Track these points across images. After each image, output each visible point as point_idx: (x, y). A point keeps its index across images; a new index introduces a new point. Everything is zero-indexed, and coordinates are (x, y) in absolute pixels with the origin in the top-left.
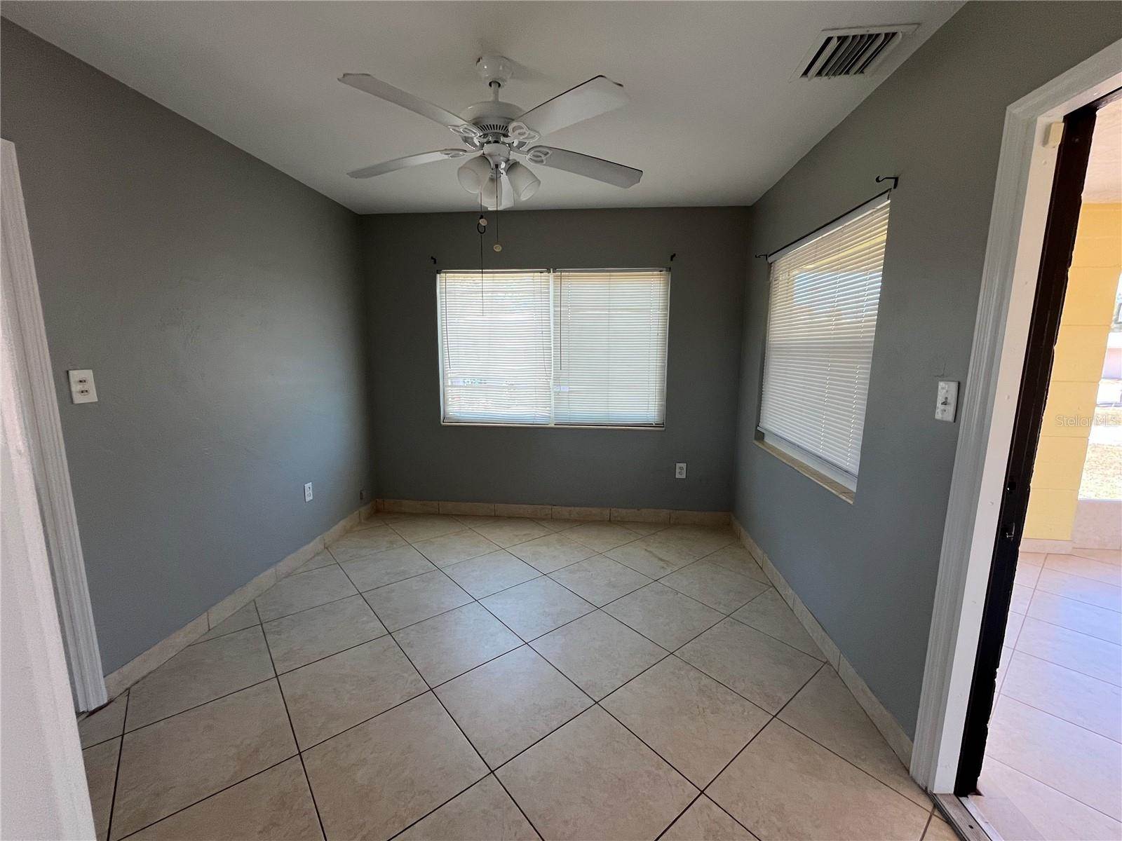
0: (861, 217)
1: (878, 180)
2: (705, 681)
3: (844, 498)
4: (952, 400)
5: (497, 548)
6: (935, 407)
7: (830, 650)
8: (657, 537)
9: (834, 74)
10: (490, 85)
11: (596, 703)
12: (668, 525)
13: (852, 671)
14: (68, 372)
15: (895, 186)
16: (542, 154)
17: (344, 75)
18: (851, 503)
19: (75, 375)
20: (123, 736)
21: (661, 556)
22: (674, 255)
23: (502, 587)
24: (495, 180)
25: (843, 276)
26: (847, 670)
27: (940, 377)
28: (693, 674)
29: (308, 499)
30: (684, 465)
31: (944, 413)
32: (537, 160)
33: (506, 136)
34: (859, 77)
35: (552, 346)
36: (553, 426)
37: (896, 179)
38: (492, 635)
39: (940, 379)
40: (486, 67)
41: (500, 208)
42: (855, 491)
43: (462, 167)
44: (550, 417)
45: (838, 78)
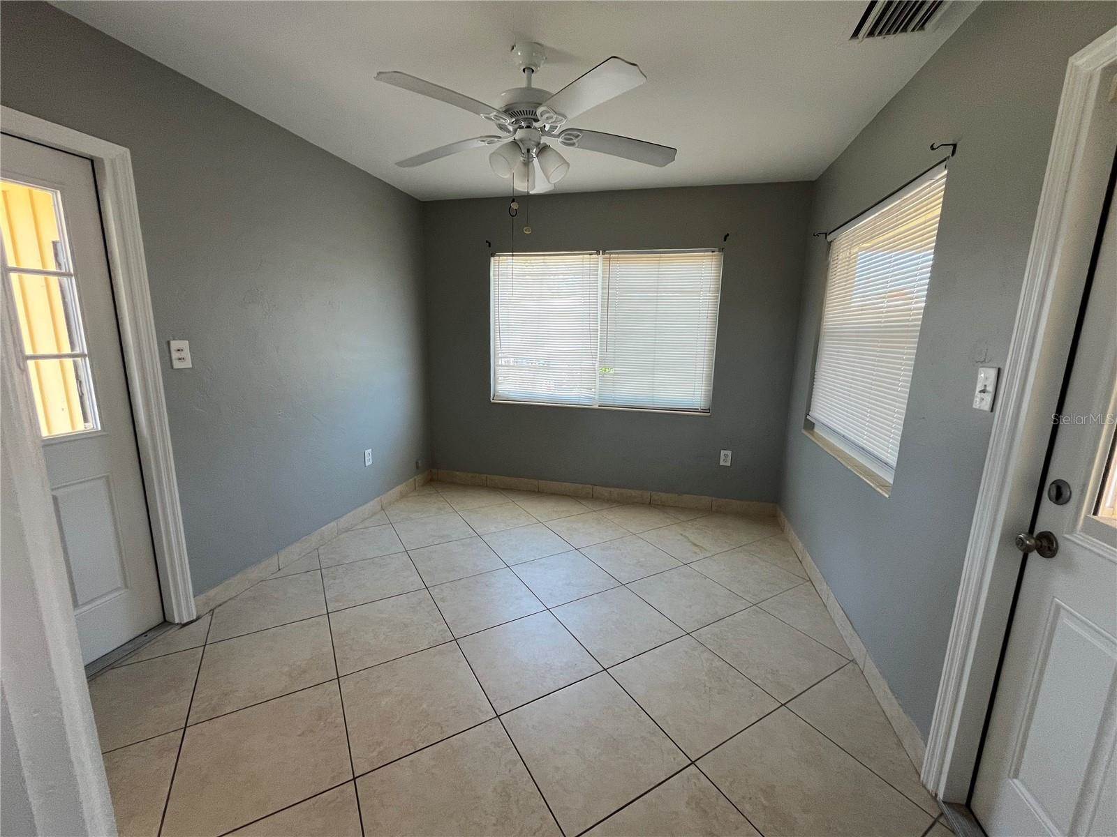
0: (918, 190)
1: (932, 148)
2: (718, 663)
3: (880, 491)
4: (991, 388)
5: (535, 521)
6: (973, 395)
7: (857, 648)
8: (695, 523)
9: (888, 32)
10: (524, 70)
11: (605, 670)
12: (710, 512)
13: (876, 671)
14: (168, 343)
15: (953, 154)
16: (572, 136)
17: (378, 74)
18: (887, 496)
19: (175, 344)
20: (205, 646)
21: (696, 542)
22: (728, 235)
23: (534, 556)
24: (527, 163)
25: (896, 255)
26: (871, 669)
27: (982, 362)
28: (706, 655)
29: (368, 464)
30: (729, 453)
31: (982, 402)
32: (568, 143)
33: (537, 120)
34: (917, 34)
35: (599, 328)
36: (597, 407)
37: (955, 146)
38: (517, 599)
39: (981, 365)
40: (519, 54)
41: (532, 192)
42: (892, 483)
43: (494, 153)
44: (594, 398)
45: (891, 37)
